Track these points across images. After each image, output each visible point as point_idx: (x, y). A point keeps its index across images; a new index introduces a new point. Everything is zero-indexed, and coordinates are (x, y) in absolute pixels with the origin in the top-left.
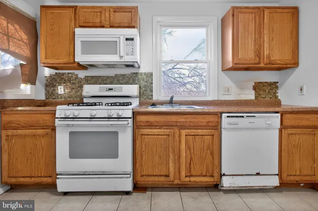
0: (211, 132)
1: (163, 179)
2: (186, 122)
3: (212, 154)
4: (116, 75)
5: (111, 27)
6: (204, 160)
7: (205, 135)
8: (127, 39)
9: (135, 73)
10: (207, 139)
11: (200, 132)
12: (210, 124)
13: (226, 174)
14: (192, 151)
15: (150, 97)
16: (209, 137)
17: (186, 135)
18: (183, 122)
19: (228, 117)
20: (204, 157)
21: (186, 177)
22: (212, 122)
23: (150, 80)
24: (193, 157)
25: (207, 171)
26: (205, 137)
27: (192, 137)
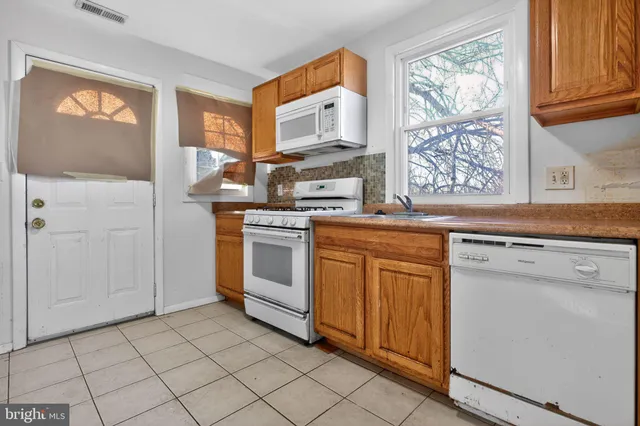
0: (426, 271)
1: (346, 338)
2: (381, 244)
3: (428, 317)
4: (335, 164)
5: (313, 92)
6: (414, 327)
7: (414, 275)
8: (326, 107)
9: (359, 157)
10: (418, 282)
11: (405, 266)
12: (424, 253)
13: (458, 371)
14: (391, 301)
15: (382, 198)
16: (422, 280)
17: (381, 270)
18: (377, 244)
19: (464, 241)
20: (413, 320)
21: (381, 347)
22: (428, 249)
23: (382, 167)
24: (393, 312)
25: (419, 350)
26: (416, 279)
27: (390, 274)
